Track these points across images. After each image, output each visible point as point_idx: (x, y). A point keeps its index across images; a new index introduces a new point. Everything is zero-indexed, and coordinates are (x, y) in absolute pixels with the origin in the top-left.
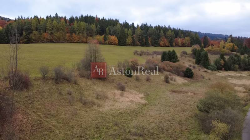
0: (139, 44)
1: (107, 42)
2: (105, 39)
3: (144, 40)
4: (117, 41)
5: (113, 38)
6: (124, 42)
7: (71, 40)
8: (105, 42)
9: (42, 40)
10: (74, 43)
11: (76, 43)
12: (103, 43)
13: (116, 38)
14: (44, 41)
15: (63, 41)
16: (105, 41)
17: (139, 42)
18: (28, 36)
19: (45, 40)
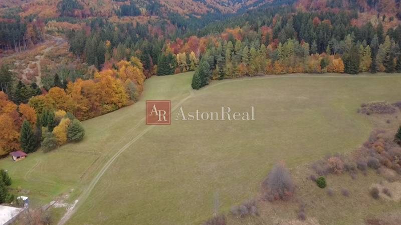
0: (384, 68)
1: (325, 69)
2: (323, 64)
3: (395, 60)
4: (342, 67)
5: (336, 61)
6: (354, 68)
7: (272, 71)
8: (323, 70)
9: (237, 75)
10: (275, 74)
11: (279, 74)
12: (319, 71)
13: (342, 62)
14: (238, 75)
15: (262, 74)
16: (322, 68)
17: (384, 65)
18: (221, 70)
19: (240, 74)
